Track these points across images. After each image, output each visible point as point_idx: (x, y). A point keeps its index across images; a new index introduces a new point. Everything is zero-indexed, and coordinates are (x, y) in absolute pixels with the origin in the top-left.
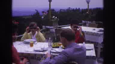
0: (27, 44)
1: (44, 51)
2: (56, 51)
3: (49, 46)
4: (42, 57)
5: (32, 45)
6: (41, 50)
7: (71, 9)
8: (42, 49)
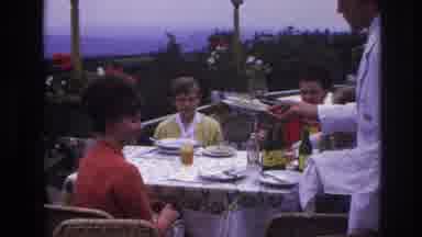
0: (169, 154)
1: (235, 180)
2: (280, 180)
3: (249, 161)
4: (230, 202)
5: (187, 159)
6: (225, 177)
7: (295, 34)
8: (227, 173)
